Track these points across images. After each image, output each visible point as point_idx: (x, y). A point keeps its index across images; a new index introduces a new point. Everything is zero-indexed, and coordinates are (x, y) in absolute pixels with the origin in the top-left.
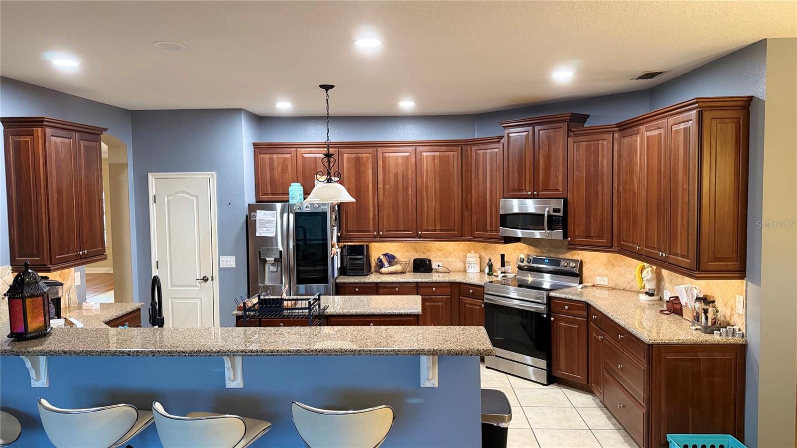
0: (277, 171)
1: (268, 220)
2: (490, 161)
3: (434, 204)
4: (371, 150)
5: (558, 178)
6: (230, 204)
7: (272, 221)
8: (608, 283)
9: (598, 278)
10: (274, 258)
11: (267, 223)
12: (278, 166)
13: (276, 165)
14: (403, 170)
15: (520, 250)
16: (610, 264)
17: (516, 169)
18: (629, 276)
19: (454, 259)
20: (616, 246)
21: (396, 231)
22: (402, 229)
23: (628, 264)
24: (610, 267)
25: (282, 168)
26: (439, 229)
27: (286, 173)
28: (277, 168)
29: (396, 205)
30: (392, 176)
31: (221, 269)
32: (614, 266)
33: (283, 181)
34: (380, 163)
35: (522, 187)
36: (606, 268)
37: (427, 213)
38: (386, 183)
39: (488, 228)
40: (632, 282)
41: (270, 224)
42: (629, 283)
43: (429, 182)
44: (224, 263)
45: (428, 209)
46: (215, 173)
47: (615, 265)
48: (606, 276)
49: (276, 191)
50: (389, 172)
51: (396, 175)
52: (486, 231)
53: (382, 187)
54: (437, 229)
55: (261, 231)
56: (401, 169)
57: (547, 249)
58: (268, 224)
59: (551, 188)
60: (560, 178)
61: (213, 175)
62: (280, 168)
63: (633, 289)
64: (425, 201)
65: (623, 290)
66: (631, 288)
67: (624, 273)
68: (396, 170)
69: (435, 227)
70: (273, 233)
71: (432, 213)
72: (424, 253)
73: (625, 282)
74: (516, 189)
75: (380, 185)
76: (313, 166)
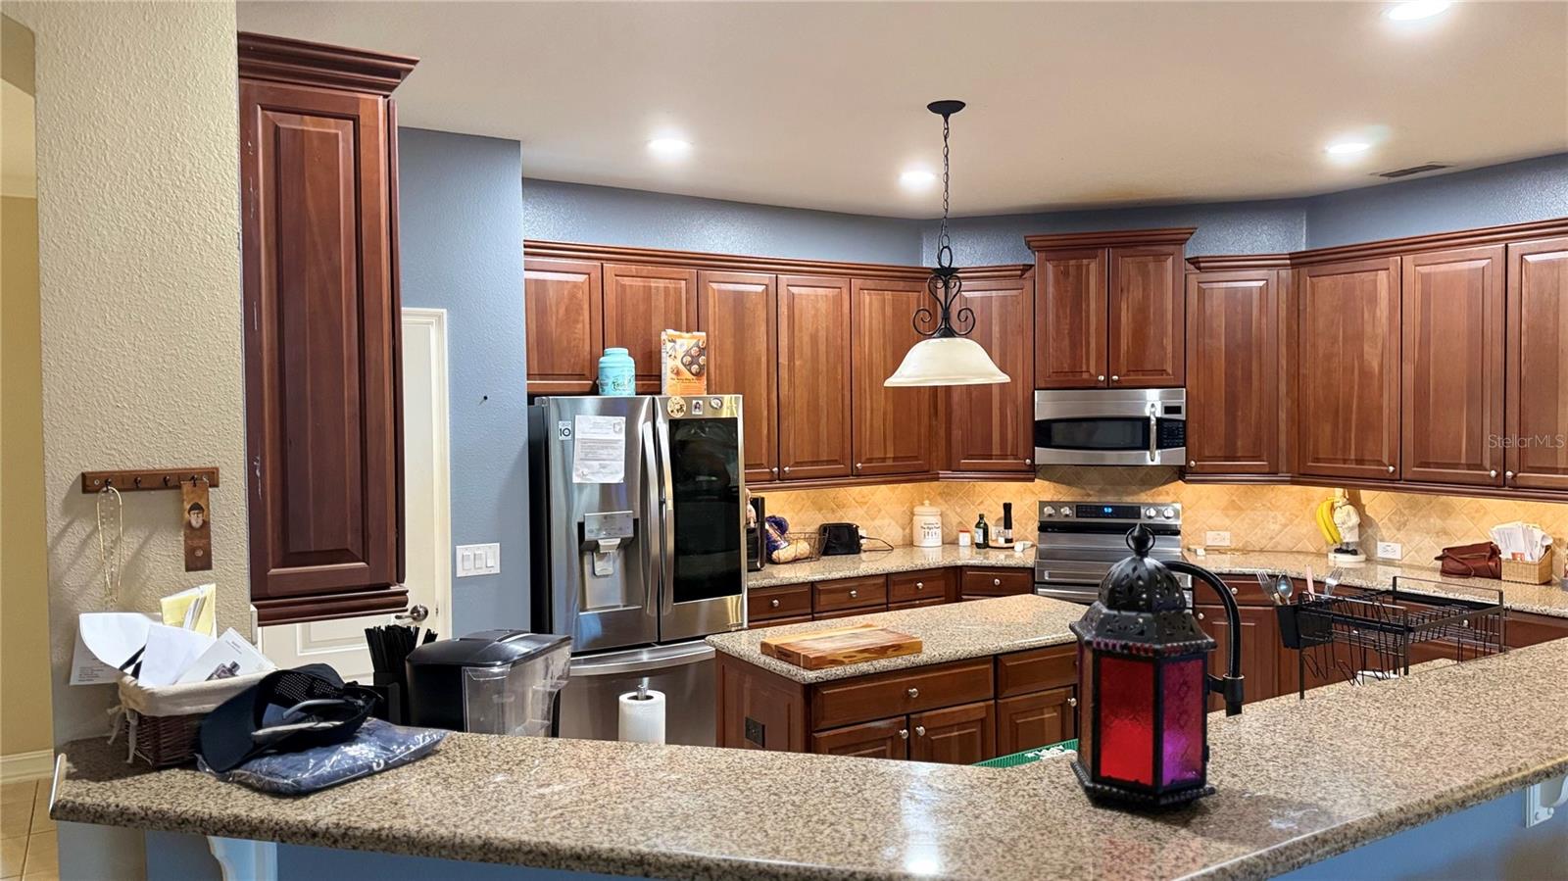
0: (554, 318)
1: (600, 441)
2: (1001, 317)
3: (883, 403)
4: (766, 277)
5: (1166, 347)
6: (486, 398)
7: (616, 441)
8: (1231, 542)
9: (1210, 535)
10: (618, 541)
11: (603, 448)
12: (558, 304)
13: (553, 302)
14: (827, 327)
15: (1033, 493)
16: (1233, 506)
17: (1066, 332)
18: (1272, 526)
19: (887, 521)
20: (1284, 469)
21: (813, 463)
22: (825, 459)
23: (1269, 505)
24: (1235, 512)
25: (566, 310)
26: (892, 456)
27: (576, 321)
28: (554, 309)
29: (814, 407)
30: (806, 339)
31: (458, 583)
32: (1240, 509)
33: (569, 342)
34: (784, 310)
35: (1081, 367)
36: (1227, 516)
37: (872, 419)
38: (796, 356)
39: (996, 451)
40: (1277, 535)
41: (611, 451)
42: (1271, 538)
43: (874, 355)
44: (469, 565)
45: (872, 413)
46: (445, 311)
47: (1244, 507)
48: (1226, 530)
49: (553, 368)
50: (801, 331)
51: (814, 339)
52: (990, 457)
53: (787, 363)
54: (888, 456)
55: (586, 471)
56: (824, 325)
57: (1098, 487)
58: (605, 452)
59: (1149, 367)
60: (1169, 349)
61: (440, 317)
62: (562, 311)
63: (1280, 548)
64: (868, 397)
65: (1261, 551)
66: (1276, 547)
67: (1262, 521)
68: (815, 326)
69: (885, 453)
70: (617, 472)
71: (878, 422)
72: (833, 511)
73: (1263, 537)
74: (1067, 370)
75: (783, 360)
76: (642, 308)
